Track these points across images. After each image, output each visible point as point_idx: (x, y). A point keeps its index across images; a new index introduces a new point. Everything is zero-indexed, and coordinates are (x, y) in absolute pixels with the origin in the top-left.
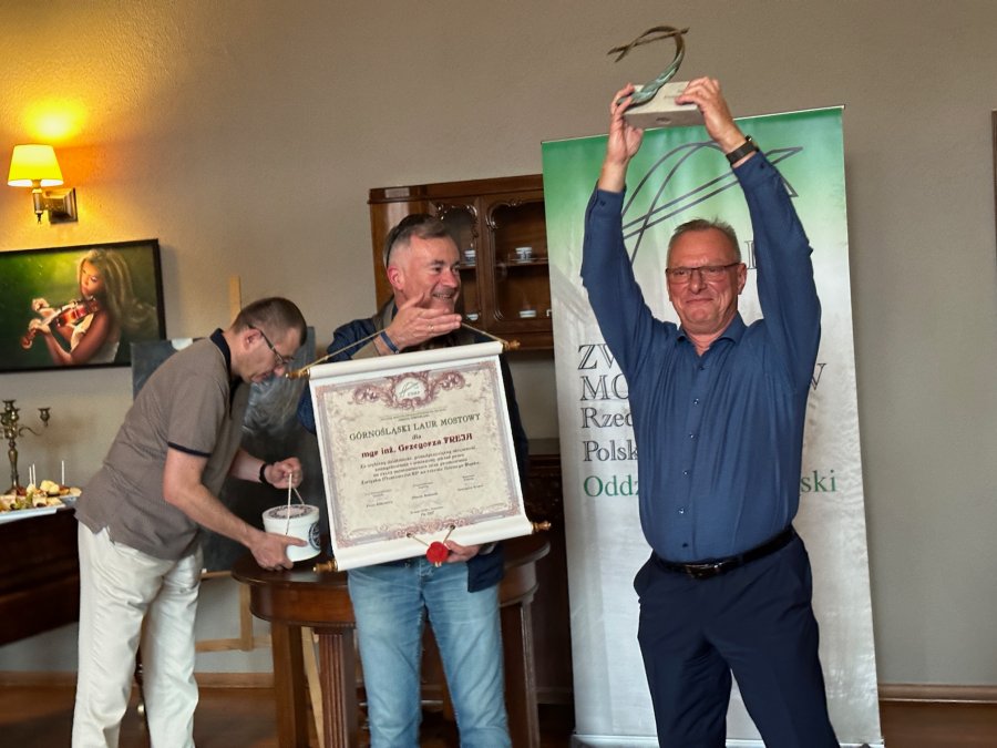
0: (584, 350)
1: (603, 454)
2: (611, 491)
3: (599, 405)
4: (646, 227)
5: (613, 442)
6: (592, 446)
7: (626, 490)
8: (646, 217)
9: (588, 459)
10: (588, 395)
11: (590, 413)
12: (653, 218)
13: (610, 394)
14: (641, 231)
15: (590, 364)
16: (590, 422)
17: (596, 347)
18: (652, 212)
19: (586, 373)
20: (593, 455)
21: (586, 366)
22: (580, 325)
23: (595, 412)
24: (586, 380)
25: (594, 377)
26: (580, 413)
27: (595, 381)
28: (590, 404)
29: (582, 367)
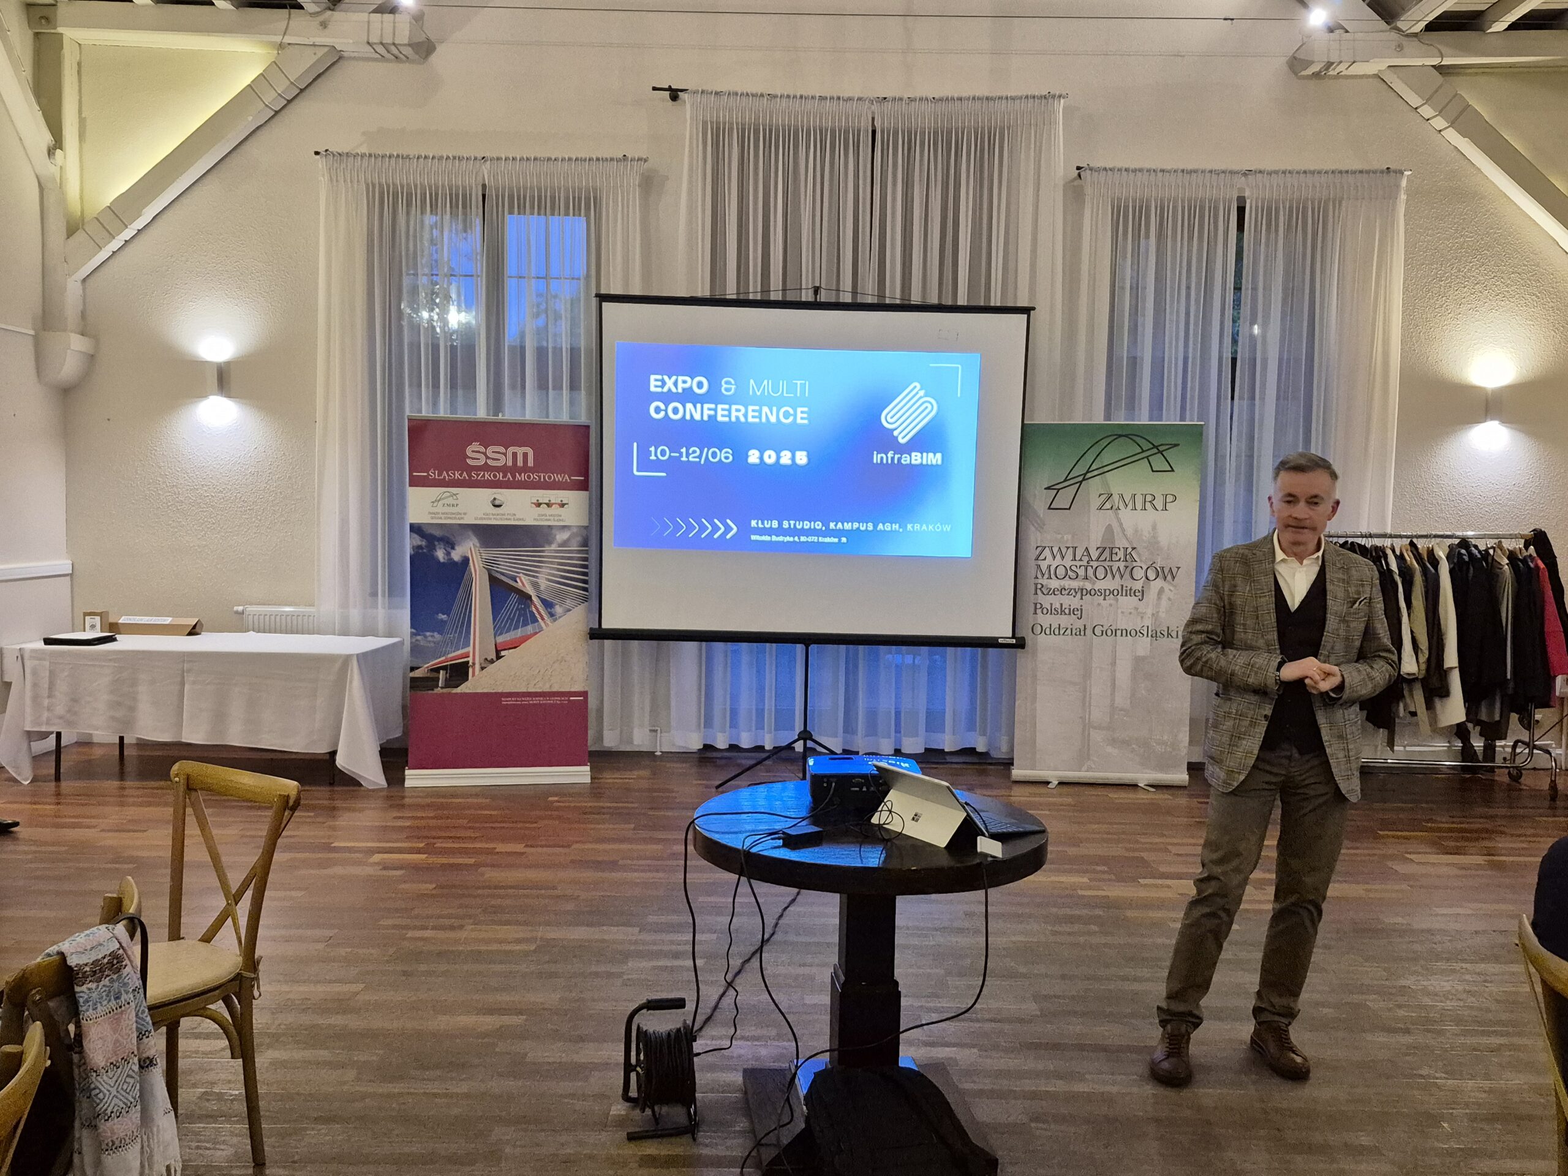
0: (1039, 549)
1: (1045, 611)
2: (1048, 632)
3: (1045, 582)
4: (1084, 479)
5: (1051, 604)
6: (1039, 606)
7: (1057, 632)
8: (1085, 474)
9: (1035, 613)
10: (1039, 576)
11: (1039, 586)
12: (1089, 475)
13: (1053, 576)
14: (1081, 482)
15: (1042, 557)
16: (1039, 592)
17: (1047, 548)
18: (1088, 472)
19: (1040, 563)
20: (1039, 611)
21: (1040, 558)
22: (1038, 534)
23: (1043, 586)
24: (1039, 566)
25: (1044, 565)
26: (1033, 587)
27: (1044, 568)
28: (1040, 581)
29: (1037, 559)
